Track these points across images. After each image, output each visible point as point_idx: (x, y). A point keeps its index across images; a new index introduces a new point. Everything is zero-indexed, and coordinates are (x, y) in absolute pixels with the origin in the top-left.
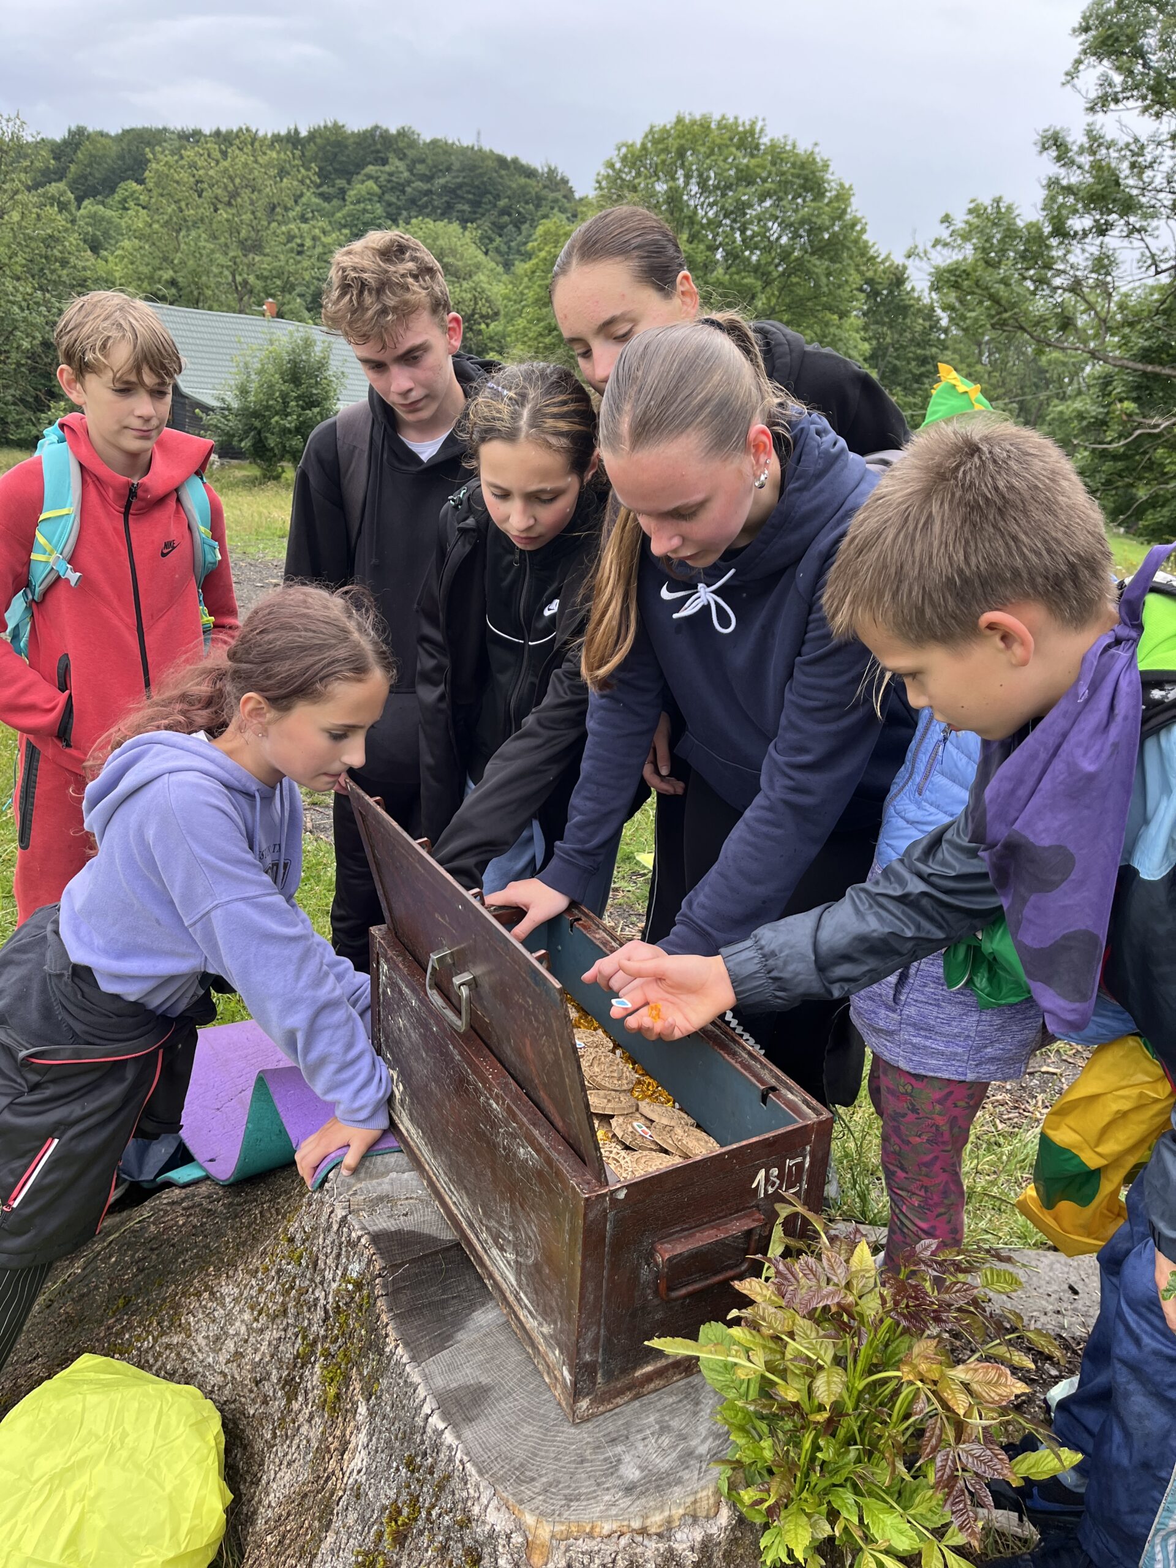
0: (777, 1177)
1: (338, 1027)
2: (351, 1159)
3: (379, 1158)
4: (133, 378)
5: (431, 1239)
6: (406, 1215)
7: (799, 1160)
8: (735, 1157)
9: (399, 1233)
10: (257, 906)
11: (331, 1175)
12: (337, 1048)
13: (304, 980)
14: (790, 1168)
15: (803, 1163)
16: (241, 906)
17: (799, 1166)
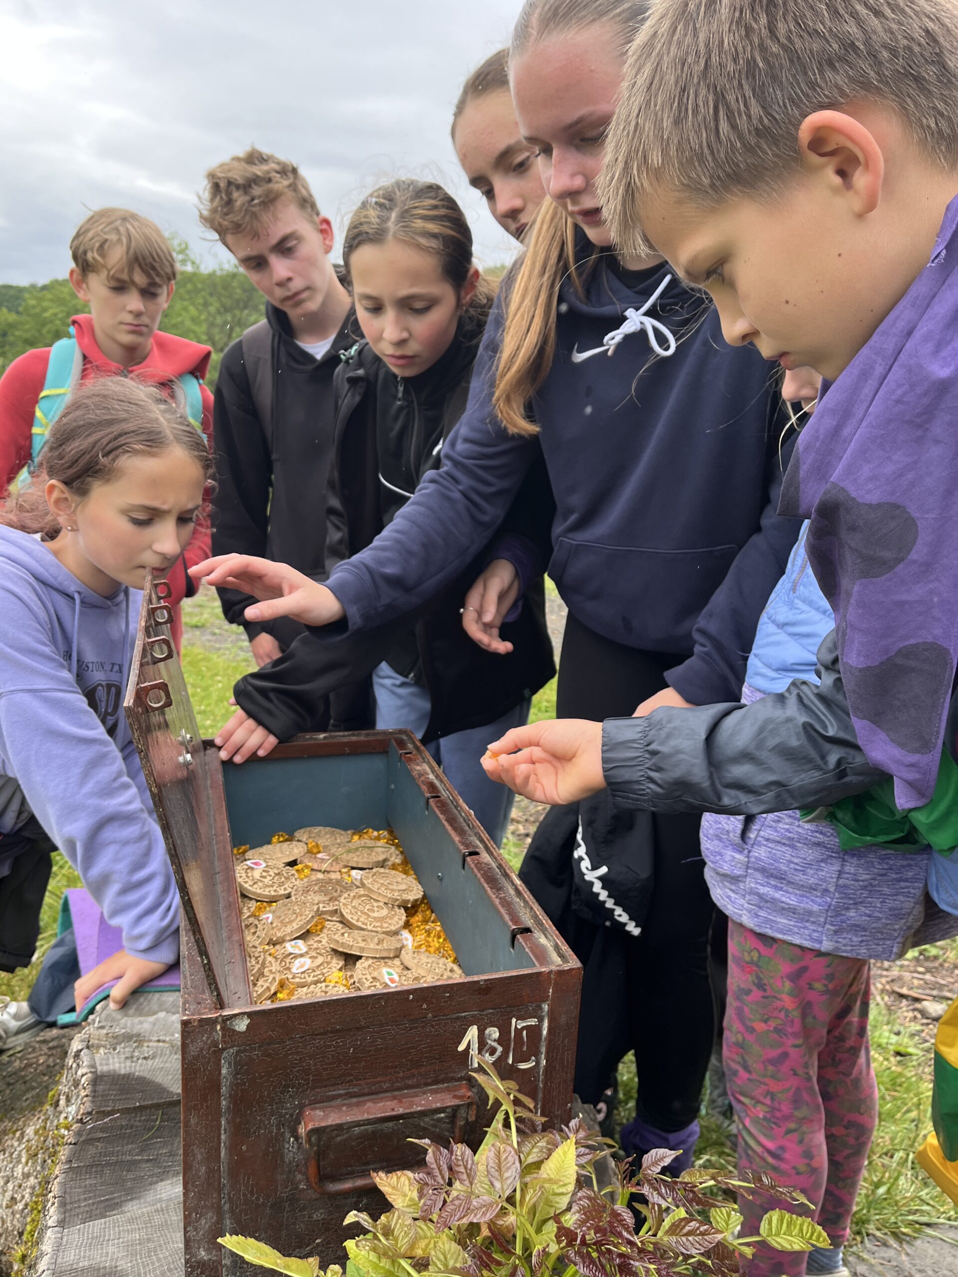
0: (499, 1041)
1: (126, 843)
2: (118, 991)
3: (157, 995)
4: (125, 277)
5: (160, 1089)
6: (145, 1058)
7: (533, 1022)
8: (425, 1000)
9: (127, 1077)
10: (46, 700)
11: (98, 1007)
12: (122, 866)
13: (89, 787)
14: (518, 1032)
15: (539, 1028)
16: (27, 698)
17: (534, 1032)
